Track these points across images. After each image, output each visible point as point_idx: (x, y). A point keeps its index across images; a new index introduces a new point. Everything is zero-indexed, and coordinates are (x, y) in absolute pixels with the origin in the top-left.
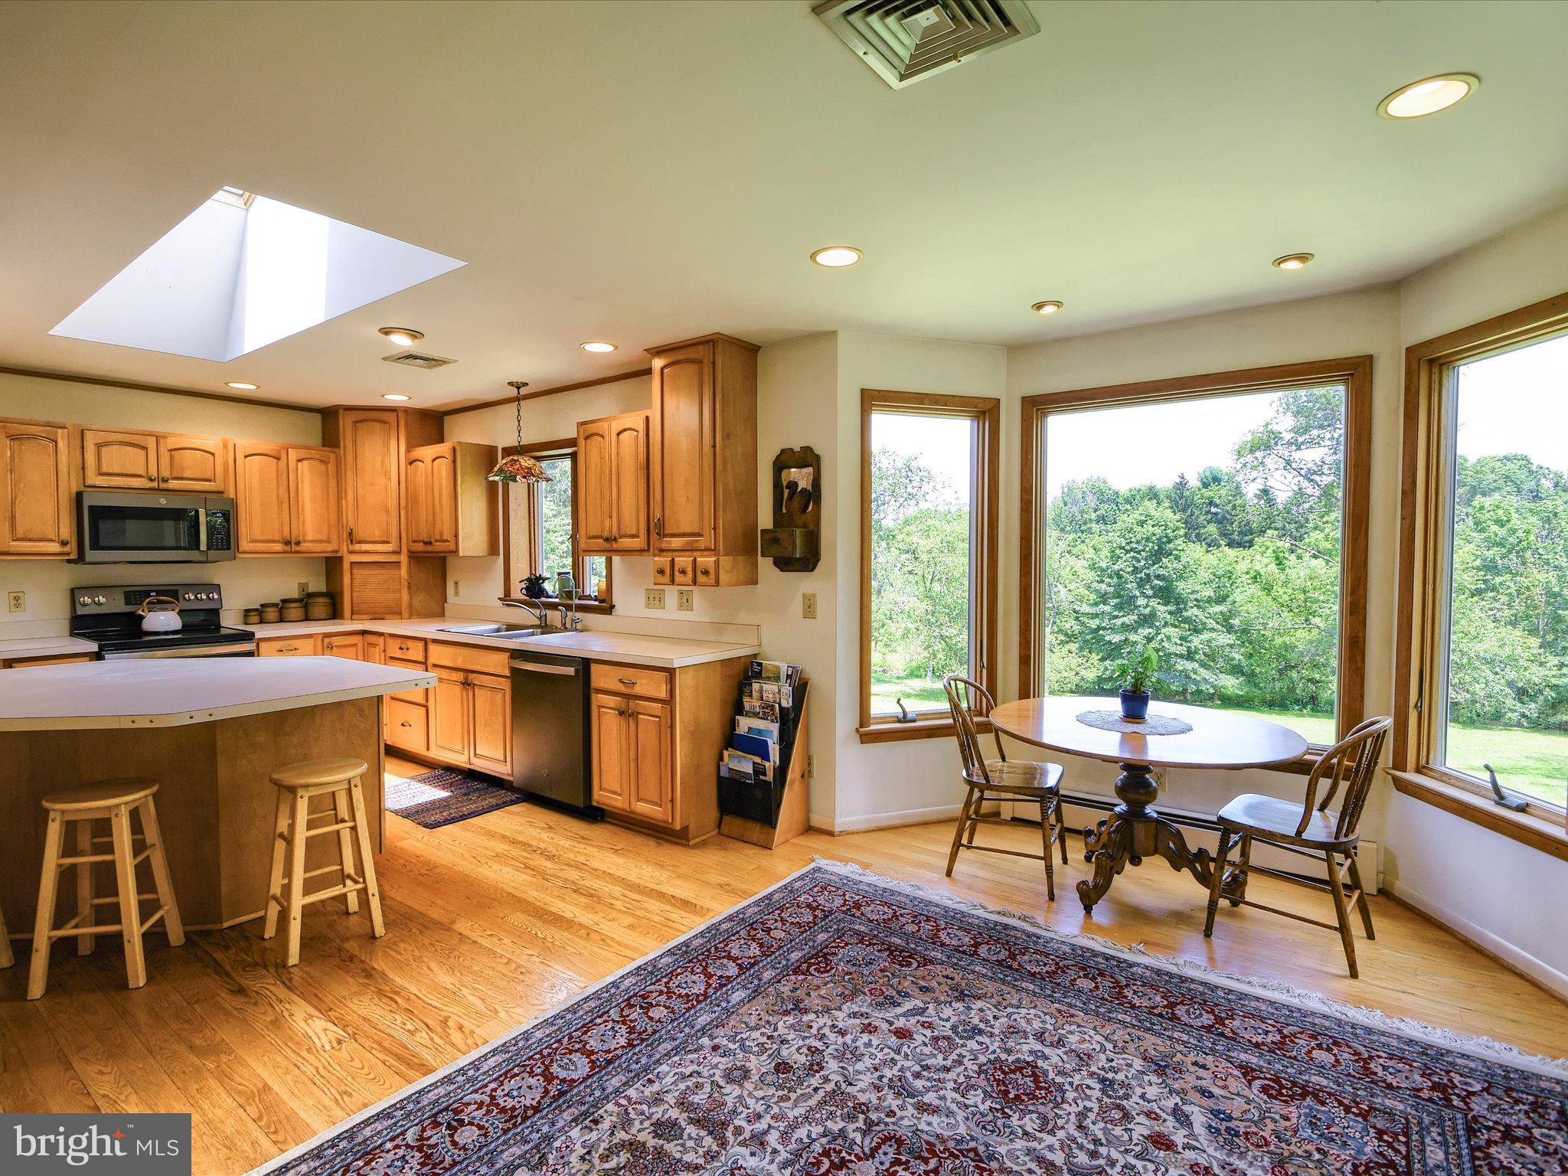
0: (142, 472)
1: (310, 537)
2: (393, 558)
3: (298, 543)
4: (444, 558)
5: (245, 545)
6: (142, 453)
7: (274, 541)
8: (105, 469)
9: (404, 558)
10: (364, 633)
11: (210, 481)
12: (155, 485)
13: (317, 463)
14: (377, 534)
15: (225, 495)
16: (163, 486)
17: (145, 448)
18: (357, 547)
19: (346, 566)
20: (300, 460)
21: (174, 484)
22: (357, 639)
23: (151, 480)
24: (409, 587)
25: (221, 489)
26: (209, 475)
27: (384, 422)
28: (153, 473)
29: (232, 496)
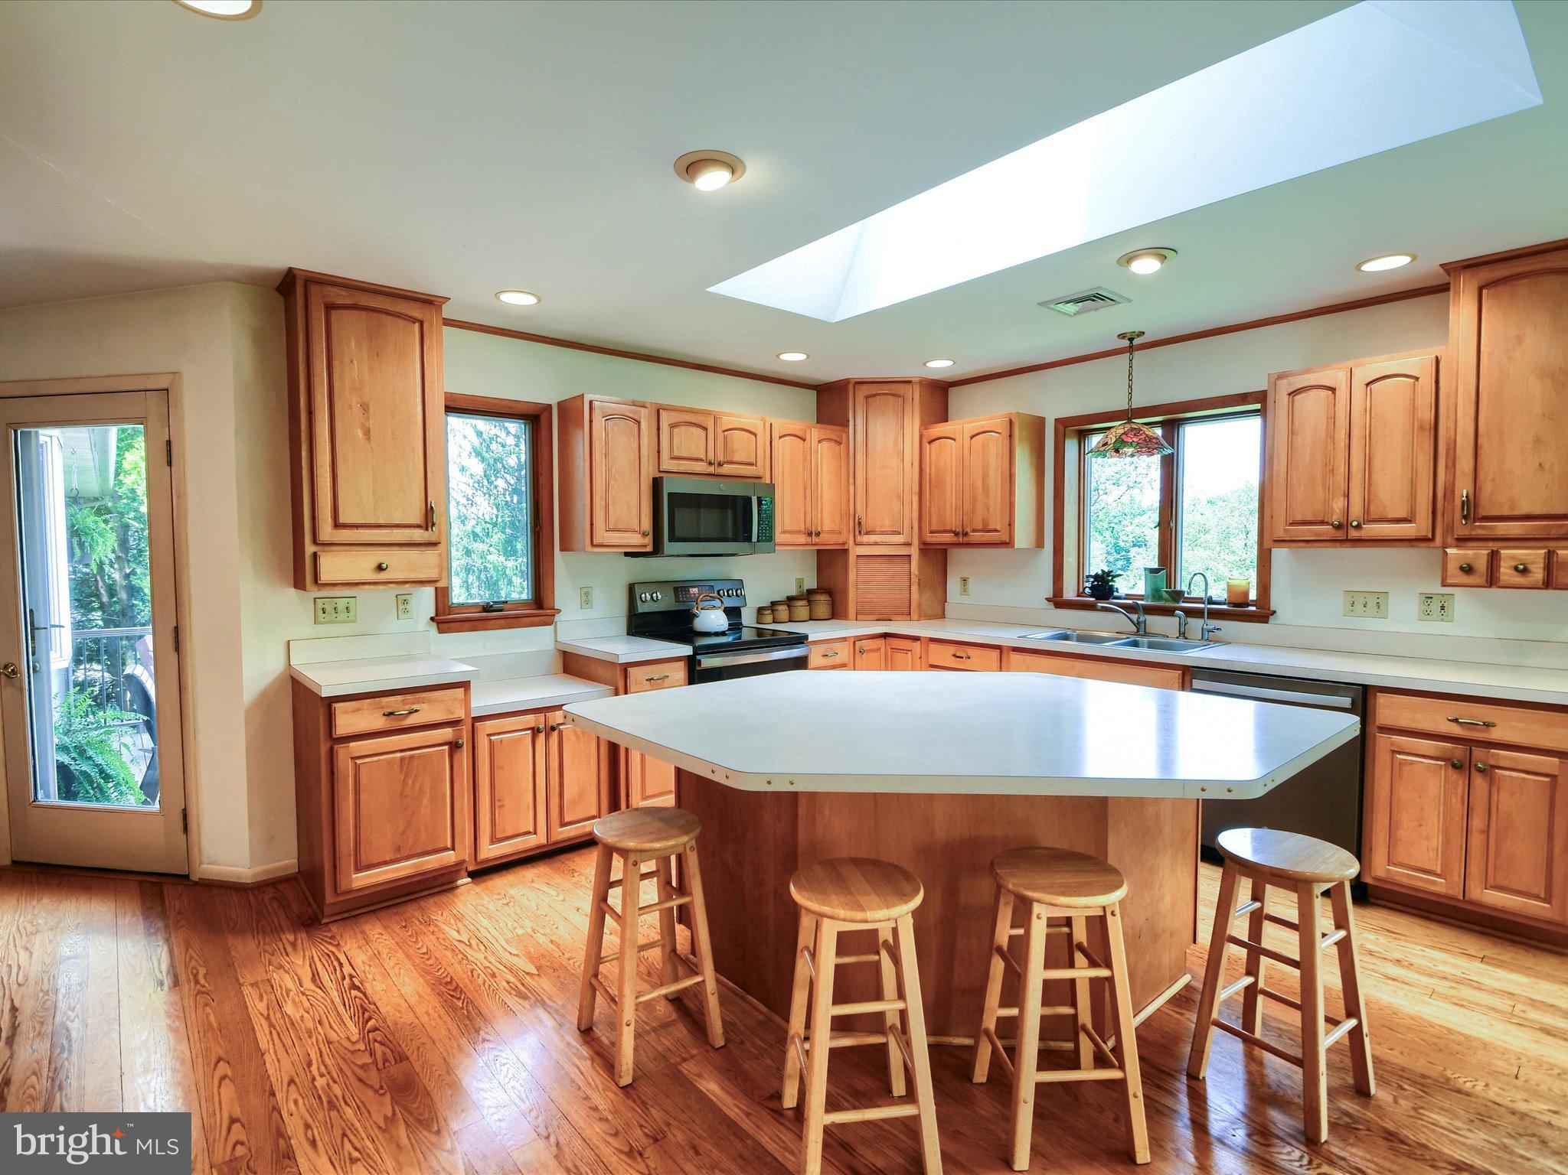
0: (703, 456)
1: (826, 528)
2: (903, 551)
3: (818, 534)
4: (945, 551)
5: (779, 537)
6: (702, 432)
7: (799, 532)
8: (676, 453)
9: (914, 552)
10: (885, 636)
11: (751, 464)
12: (711, 470)
13: (832, 444)
14: (886, 523)
15: (762, 481)
16: (720, 471)
17: (706, 429)
18: (866, 539)
19: (852, 558)
20: (820, 442)
21: (727, 469)
22: (880, 642)
23: (710, 464)
24: (919, 584)
25: (761, 474)
26: (752, 460)
27: (898, 396)
28: (711, 457)
29: (768, 481)
